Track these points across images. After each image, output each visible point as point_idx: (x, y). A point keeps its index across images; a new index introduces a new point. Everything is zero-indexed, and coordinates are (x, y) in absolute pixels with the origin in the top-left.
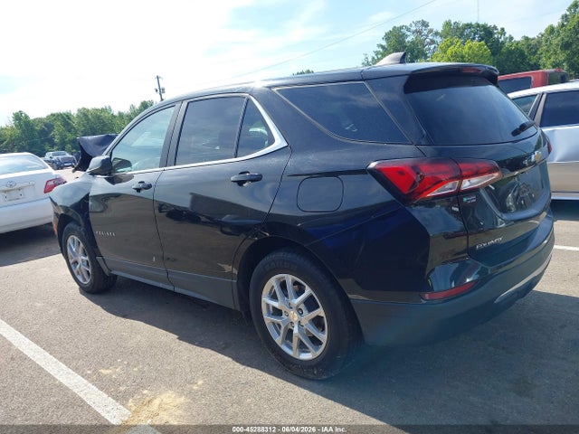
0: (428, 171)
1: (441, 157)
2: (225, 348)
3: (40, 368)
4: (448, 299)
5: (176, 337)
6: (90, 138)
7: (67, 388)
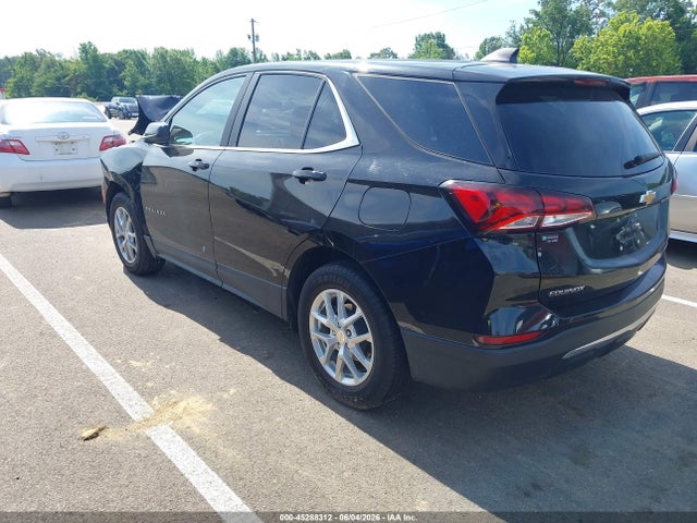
0: (507, 200)
1: (524, 187)
2: (268, 358)
3: (69, 349)
4: (505, 346)
5: (218, 337)
6: (151, 97)
7: (93, 375)
